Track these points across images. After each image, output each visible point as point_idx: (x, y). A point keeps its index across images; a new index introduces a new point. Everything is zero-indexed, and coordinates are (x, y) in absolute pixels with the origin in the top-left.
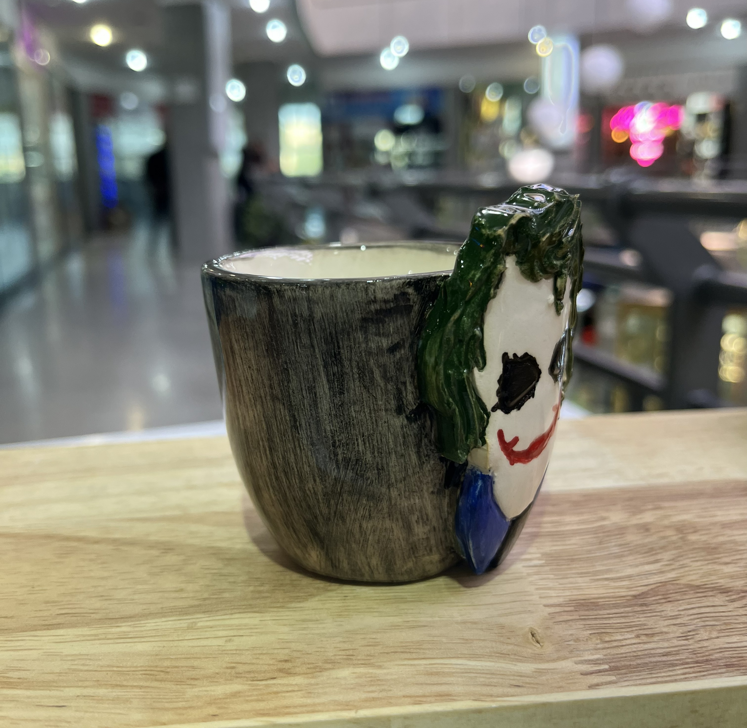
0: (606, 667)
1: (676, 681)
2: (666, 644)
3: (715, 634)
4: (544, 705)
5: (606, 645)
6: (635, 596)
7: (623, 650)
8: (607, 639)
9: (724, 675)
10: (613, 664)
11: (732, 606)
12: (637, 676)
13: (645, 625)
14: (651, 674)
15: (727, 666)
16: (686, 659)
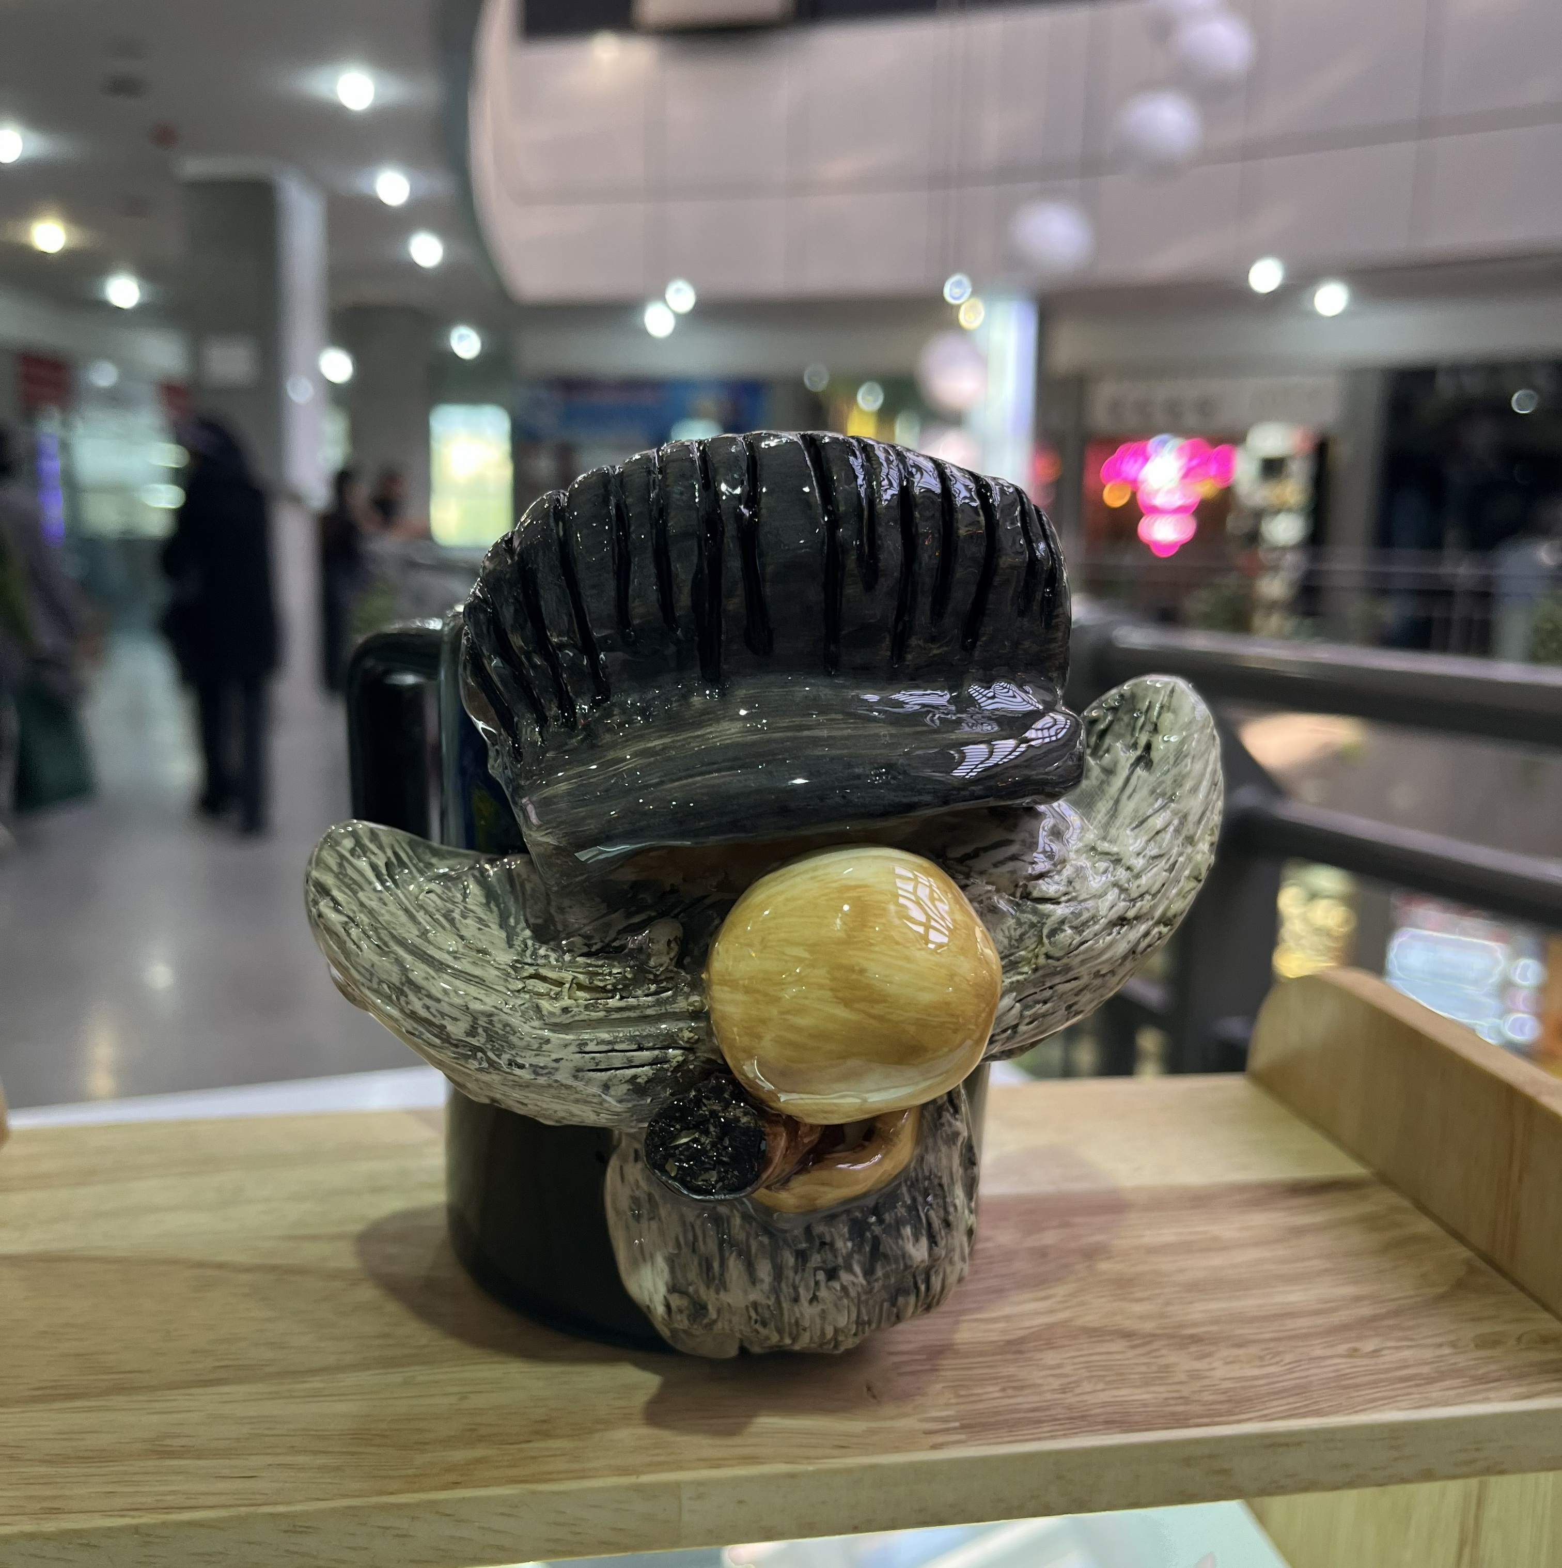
0: (957, 1424)
1: (1039, 1439)
2: (1036, 1398)
3: (1100, 1386)
4: (873, 1467)
5: (961, 1400)
6: (1010, 1342)
7: (981, 1406)
8: (963, 1393)
9: (1102, 1432)
10: (964, 1422)
11: (1131, 1353)
12: (992, 1434)
13: (1015, 1376)
14: (1011, 1431)
15: (1107, 1422)
16: (1057, 1415)
